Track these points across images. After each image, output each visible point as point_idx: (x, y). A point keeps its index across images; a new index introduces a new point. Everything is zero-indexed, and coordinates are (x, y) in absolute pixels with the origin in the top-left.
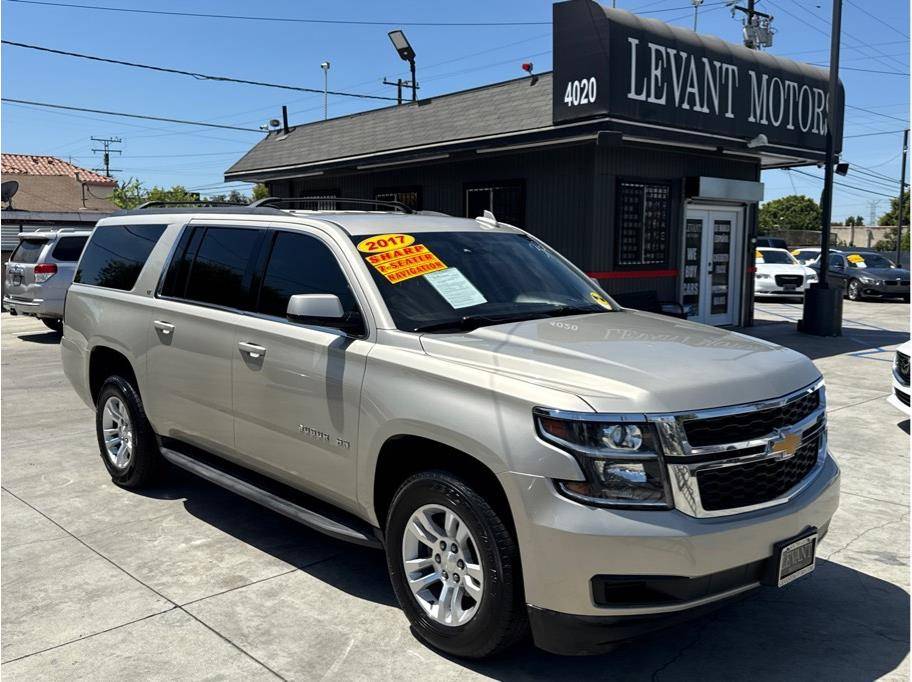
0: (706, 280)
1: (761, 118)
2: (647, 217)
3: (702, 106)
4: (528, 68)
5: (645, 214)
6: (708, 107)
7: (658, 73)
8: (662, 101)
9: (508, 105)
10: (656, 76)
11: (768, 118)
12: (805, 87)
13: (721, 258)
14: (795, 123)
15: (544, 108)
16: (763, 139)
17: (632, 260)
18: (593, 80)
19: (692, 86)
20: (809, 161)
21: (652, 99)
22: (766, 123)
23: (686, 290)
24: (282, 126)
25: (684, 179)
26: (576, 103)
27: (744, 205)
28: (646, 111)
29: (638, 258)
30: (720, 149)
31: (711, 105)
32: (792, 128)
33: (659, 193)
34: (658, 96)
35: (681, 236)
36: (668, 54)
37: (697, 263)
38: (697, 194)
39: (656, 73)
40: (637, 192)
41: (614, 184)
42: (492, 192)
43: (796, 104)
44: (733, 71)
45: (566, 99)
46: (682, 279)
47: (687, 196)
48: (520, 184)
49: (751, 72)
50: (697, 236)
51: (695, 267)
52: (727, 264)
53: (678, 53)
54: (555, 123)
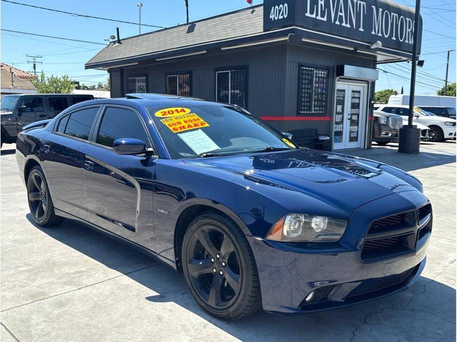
0: (347, 123)
1: (378, 32)
3: (346, 23)
4: (250, 2)
5: (314, 85)
6: (350, 24)
7: (323, 3)
8: (325, 19)
9: (238, 22)
10: (321, 5)
11: (382, 33)
12: (402, 17)
13: (355, 111)
14: (397, 36)
15: (258, 23)
16: (379, 44)
17: (307, 111)
18: (286, 5)
19: (341, 12)
21: (319, 18)
22: (381, 35)
23: (336, 128)
24: (117, 39)
25: (336, 66)
26: (276, 19)
27: (367, 82)
28: (316, 24)
29: (310, 109)
30: (356, 49)
31: (351, 23)
33: (322, 73)
34: (323, 16)
35: (334, 98)
37: (342, 113)
38: (343, 75)
39: (321, 3)
40: (310, 73)
41: (297, 67)
42: (230, 73)
43: (397, 26)
44: (363, 5)
45: (271, 17)
46: (334, 122)
47: (338, 75)
48: (246, 68)
49: (373, 7)
50: (342, 99)
51: (341, 116)
52: (358, 115)
54: (264, 31)
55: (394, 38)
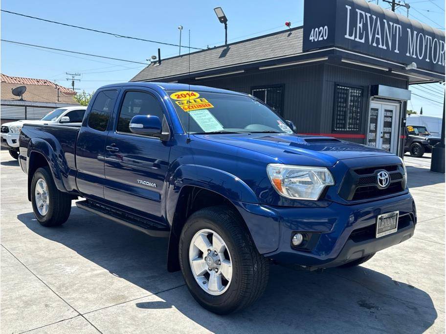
0: (379, 141)
1: (413, 54)
2: (350, 105)
3: (383, 45)
4: (288, 24)
6: (386, 46)
7: (361, 25)
8: (363, 41)
9: (276, 44)
10: (360, 27)
11: (416, 55)
12: (436, 39)
13: (387, 129)
14: (430, 58)
15: (297, 44)
16: (414, 66)
17: (341, 128)
18: (326, 27)
19: (378, 34)
20: (435, 79)
21: (357, 39)
22: (415, 57)
24: (158, 59)
25: (370, 86)
26: (316, 40)
27: (400, 102)
28: (354, 45)
29: (344, 127)
30: (390, 70)
31: (387, 45)
32: (429, 61)
33: (357, 93)
34: (361, 38)
35: (368, 116)
36: (366, 16)
37: (375, 131)
38: (377, 93)
39: (360, 25)
40: (345, 92)
41: (333, 87)
42: (266, 92)
43: (431, 48)
44: (399, 27)
45: (311, 38)
46: (368, 140)
47: (372, 95)
48: (282, 86)
49: (408, 29)
50: (375, 117)
51: (374, 134)
52: (390, 133)
53: (371, 16)
54: (304, 52)
55: (428, 60)
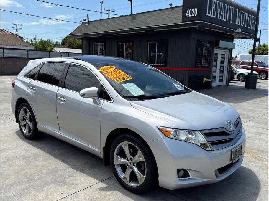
0: (218, 71)
1: (239, 24)
3: (224, 19)
4: (171, 5)
5: (204, 51)
6: (226, 19)
8: (215, 17)
9: (164, 16)
10: (213, 9)
11: (240, 24)
12: (250, 15)
13: (222, 65)
14: (247, 26)
15: (178, 17)
16: (240, 30)
17: (199, 65)
18: (196, 9)
19: (222, 13)
20: (248, 37)
21: (212, 16)
23: (214, 74)
24: (87, 21)
25: (215, 41)
26: (190, 16)
27: (229, 49)
28: (210, 19)
29: (201, 65)
30: (226, 32)
31: (227, 19)
33: (208, 45)
34: (214, 15)
35: (213, 58)
36: (217, 2)
37: (216, 66)
38: (219, 46)
39: (214, 8)
40: (202, 44)
41: (196, 42)
42: (157, 44)
43: (247, 20)
44: (232, 9)
45: (187, 15)
46: (212, 71)
47: (215, 46)
48: (167, 41)
49: (237, 9)
50: (216, 58)
51: (215, 68)
52: (223, 67)
53: (219, 2)
54: (182, 22)
55: (246, 27)
